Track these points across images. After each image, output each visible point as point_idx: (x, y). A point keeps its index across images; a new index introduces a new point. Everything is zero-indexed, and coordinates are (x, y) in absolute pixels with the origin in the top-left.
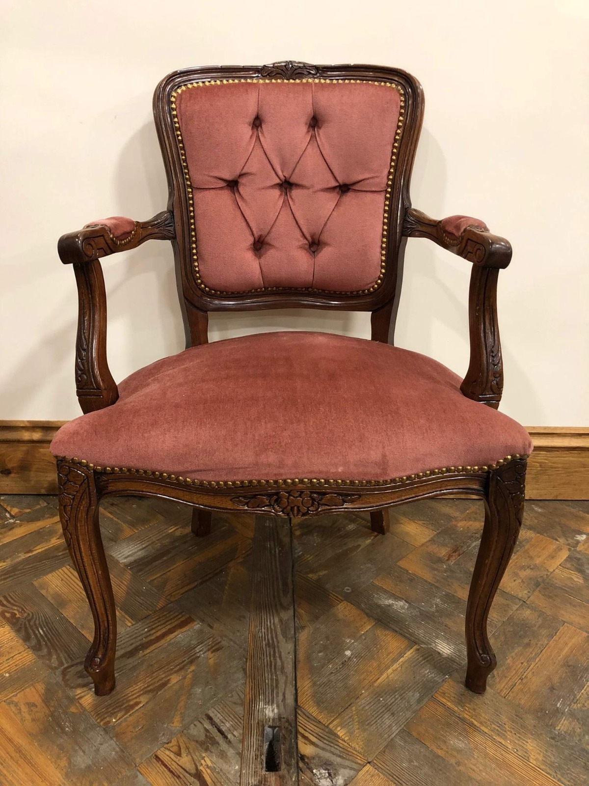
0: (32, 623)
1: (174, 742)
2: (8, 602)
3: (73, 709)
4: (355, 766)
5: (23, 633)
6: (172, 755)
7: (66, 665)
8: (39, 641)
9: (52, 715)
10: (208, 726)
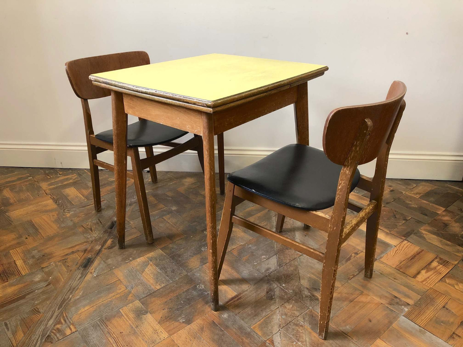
0: (58, 200)
1: (87, 223)
2: (53, 195)
3: (64, 217)
4: (131, 228)
5: (55, 201)
6: (86, 225)
7: (65, 208)
8: (59, 204)
9: (58, 217)
10: (98, 221)
